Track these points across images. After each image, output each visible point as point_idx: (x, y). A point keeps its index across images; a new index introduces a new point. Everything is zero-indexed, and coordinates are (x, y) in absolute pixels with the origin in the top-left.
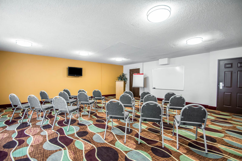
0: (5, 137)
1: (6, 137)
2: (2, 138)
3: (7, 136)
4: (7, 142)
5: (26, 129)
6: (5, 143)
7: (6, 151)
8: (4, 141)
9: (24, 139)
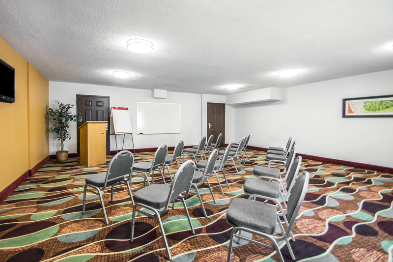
0: (361, 249)
1: (360, 247)
2: (368, 251)
3: (357, 250)
4: (367, 238)
5: (314, 237)
6: (371, 237)
7: (377, 227)
8: (370, 243)
9: (342, 225)
